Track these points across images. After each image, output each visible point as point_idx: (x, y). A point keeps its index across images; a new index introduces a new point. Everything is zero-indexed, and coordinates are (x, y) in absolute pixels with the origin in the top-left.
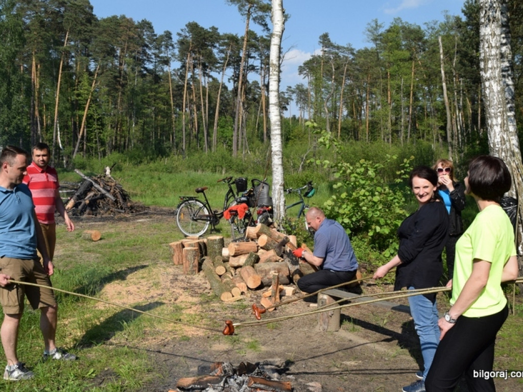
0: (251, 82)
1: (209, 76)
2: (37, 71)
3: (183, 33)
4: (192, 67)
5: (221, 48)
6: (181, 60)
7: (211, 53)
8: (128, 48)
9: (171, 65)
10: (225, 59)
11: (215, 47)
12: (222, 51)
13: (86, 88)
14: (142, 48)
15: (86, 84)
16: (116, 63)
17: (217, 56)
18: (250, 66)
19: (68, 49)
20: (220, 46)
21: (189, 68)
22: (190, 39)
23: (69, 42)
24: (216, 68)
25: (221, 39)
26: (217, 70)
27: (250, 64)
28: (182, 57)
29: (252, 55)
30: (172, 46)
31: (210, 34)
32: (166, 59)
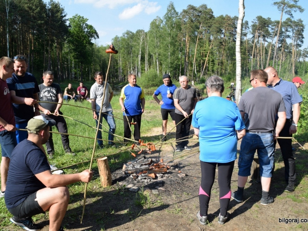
0: (288, 43)
1: (266, 41)
2: (188, 41)
3: (254, 21)
4: (257, 37)
5: (272, 27)
6: (253, 34)
7: (267, 30)
8: (228, 29)
9: (247, 37)
10: (274, 32)
11: (269, 27)
12: (272, 29)
13: (207, 47)
14: (234, 29)
15: (207, 45)
16: (222, 36)
17: (271, 32)
18: (287, 35)
19: (201, 31)
20: (272, 26)
21: (256, 37)
22: (257, 24)
23: (202, 28)
24: (270, 37)
25: (272, 23)
26: (271, 38)
27: (287, 34)
28: (253, 33)
29: (288, 30)
30: (248, 27)
31: (268, 21)
32: (245, 34)
